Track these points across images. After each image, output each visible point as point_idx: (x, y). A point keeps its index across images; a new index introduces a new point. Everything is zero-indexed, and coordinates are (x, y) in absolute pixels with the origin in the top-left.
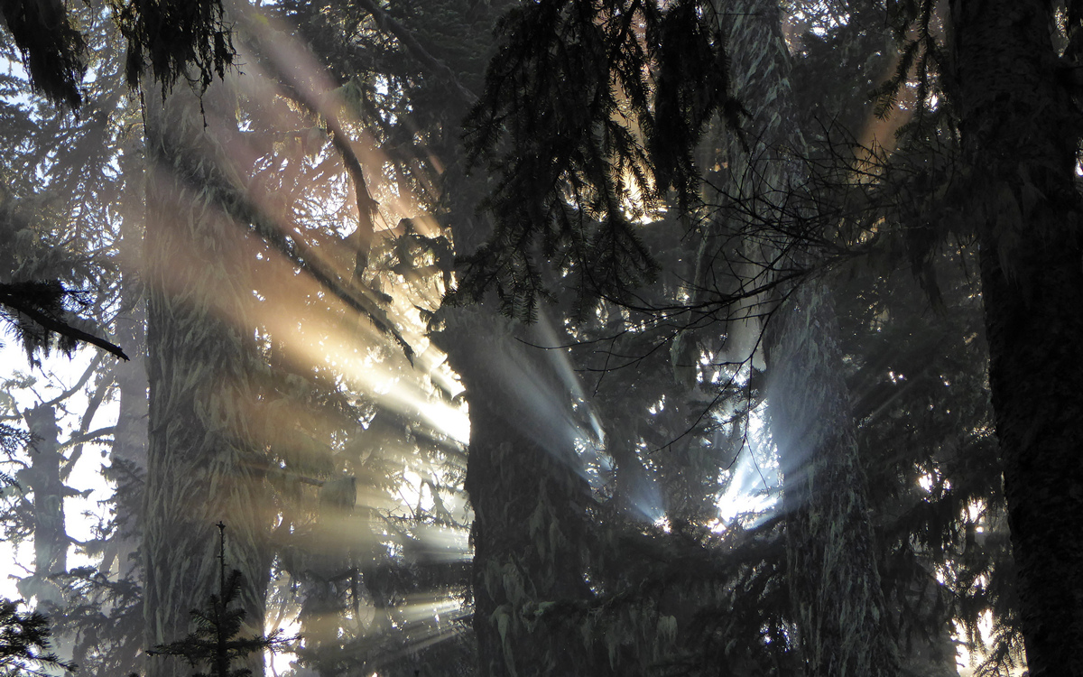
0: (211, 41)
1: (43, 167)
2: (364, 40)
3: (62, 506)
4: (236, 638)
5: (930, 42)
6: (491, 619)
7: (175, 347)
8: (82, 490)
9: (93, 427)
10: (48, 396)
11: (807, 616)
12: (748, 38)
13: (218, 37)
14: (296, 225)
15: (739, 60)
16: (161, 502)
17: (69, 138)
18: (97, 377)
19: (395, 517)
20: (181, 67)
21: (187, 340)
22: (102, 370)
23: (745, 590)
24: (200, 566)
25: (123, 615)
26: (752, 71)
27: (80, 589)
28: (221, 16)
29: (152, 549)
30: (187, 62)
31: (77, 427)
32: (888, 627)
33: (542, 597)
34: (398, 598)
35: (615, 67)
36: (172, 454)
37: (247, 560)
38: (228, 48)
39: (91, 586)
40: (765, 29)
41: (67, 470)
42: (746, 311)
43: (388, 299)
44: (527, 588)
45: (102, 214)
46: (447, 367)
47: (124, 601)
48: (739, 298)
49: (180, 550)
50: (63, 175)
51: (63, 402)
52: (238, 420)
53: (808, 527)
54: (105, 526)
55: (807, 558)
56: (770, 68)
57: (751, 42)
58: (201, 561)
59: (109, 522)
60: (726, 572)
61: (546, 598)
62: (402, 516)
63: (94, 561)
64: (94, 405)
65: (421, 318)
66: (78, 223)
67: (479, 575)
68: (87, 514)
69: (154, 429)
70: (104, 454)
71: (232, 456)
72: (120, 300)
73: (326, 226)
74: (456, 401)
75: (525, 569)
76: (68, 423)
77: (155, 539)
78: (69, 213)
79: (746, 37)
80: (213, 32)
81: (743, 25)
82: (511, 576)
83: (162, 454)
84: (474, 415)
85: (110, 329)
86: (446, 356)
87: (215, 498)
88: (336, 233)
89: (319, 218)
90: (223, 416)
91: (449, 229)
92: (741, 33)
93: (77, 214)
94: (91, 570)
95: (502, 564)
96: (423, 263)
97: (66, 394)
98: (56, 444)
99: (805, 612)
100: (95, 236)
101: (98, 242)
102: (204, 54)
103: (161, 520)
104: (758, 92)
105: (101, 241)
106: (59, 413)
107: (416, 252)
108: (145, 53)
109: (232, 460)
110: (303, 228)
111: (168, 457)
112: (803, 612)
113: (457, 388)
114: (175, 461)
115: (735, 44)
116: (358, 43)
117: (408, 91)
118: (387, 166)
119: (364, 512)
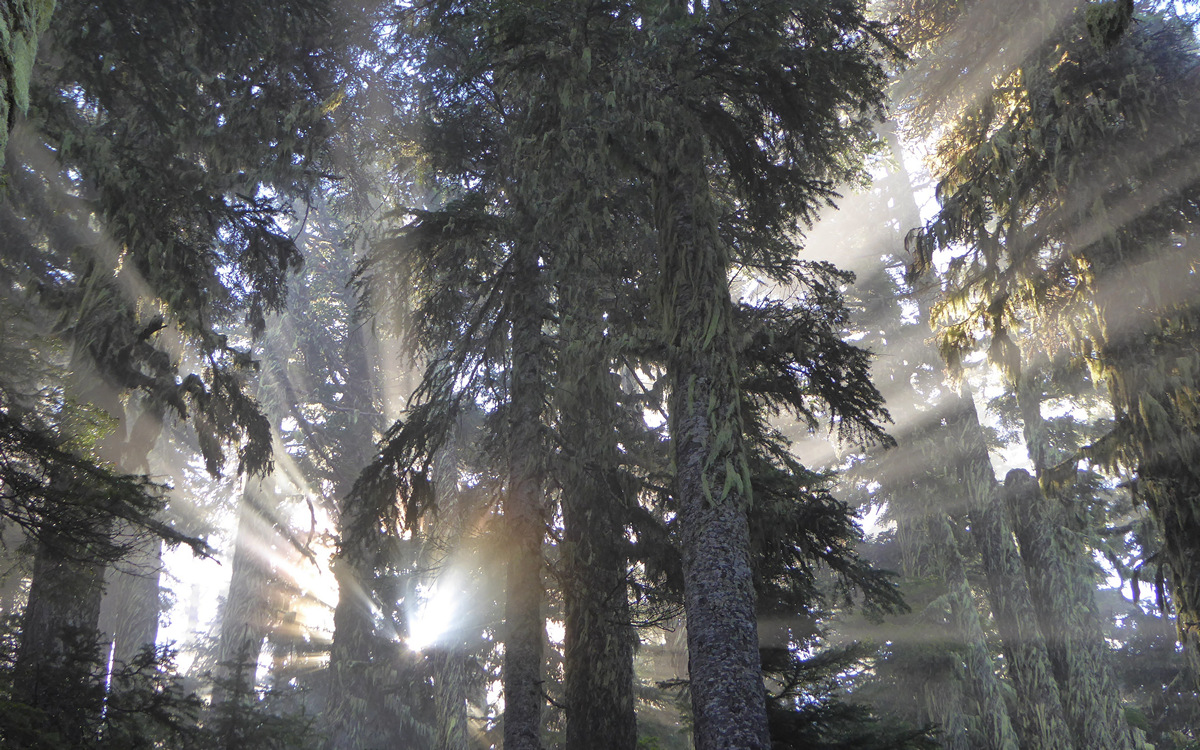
0: (267, 464)
1: (210, 496)
2: (322, 468)
4: (245, 663)
5: (501, 495)
6: (336, 664)
12: (446, 484)
13: (270, 463)
14: (290, 526)
15: (442, 492)
16: (230, 613)
17: (220, 488)
19: (308, 627)
20: (256, 471)
24: (240, 636)
25: (213, 648)
26: (446, 495)
27: (200, 638)
29: (226, 627)
30: (258, 469)
32: (465, 683)
33: (354, 659)
34: (306, 654)
35: (398, 488)
37: (256, 635)
38: (273, 467)
39: (203, 637)
40: (452, 482)
42: (430, 574)
43: (316, 553)
44: (349, 655)
45: (227, 514)
47: (214, 644)
48: (428, 569)
49: (234, 629)
50: (217, 499)
52: (260, 588)
56: (452, 495)
57: (447, 486)
58: (241, 634)
62: (311, 627)
63: (207, 629)
65: (327, 561)
66: (218, 516)
67: (334, 649)
71: (256, 600)
73: (300, 527)
74: (336, 592)
75: (349, 649)
78: (216, 513)
81: (445, 480)
82: (344, 651)
84: (341, 596)
87: (248, 614)
88: (304, 530)
89: (298, 525)
90: (255, 587)
91: (341, 533)
92: (444, 483)
93: (219, 513)
95: (342, 646)
96: (330, 543)
99: (438, 675)
100: (223, 521)
101: (224, 523)
102: (264, 468)
103: (230, 618)
104: (446, 502)
107: (329, 539)
108: (245, 465)
110: (292, 527)
115: (441, 486)
116: (320, 468)
117: (334, 486)
118: (324, 510)
119: (298, 624)
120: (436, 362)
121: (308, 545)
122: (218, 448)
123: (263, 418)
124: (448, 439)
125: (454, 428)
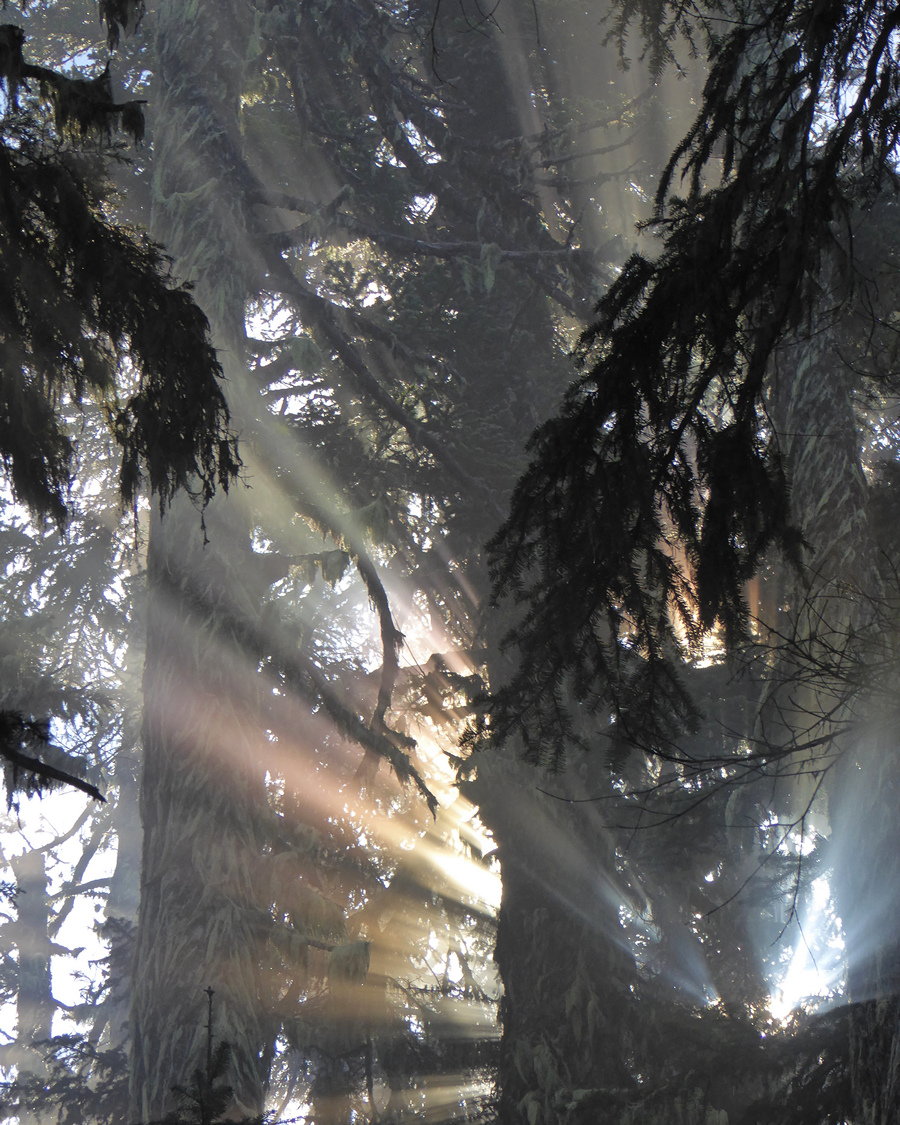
0: (215, 450)
1: (39, 587)
2: (397, 455)
3: (49, 965)
4: (221, 1119)
6: (520, 1107)
7: (172, 790)
8: (71, 948)
9: (86, 878)
10: (39, 842)
11: (870, 1114)
12: (821, 464)
13: (224, 446)
14: (316, 659)
15: (810, 488)
16: (152, 963)
17: (69, 556)
18: (94, 822)
19: (415, 988)
20: (181, 479)
21: (187, 783)
22: (98, 815)
23: (803, 1084)
24: (193, 1036)
25: (111, 1090)
26: (824, 500)
27: (64, 1059)
28: (227, 422)
29: (140, 1016)
30: (188, 473)
31: (69, 878)
33: (577, 1083)
34: (417, 1079)
35: (661, 489)
36: (166, 909)
37: (246, 1031)
38: (234, 459)
39: (76, 1057)
40: (840, 454)
41: (57, 925)
42: (798, 766)
43: (412, 743)
44: (561, 1072)
45: (102, 642)
46: (478, 822)
47: (112, 1076)
48: (791, 750)
49: (171, 1018)
50: (61, 597)
51: (54, 849)
52: (241, 873)
53: (874, 1013)
54: (96, 989)
55: (872, 1049)
56: (845, 497)
57: (824, 468)
58: (194, 1030)
59: (100, 985)
60: (781, 1063)
61: (581, 1086)
62: (422, 987)
63: (84, 1028)
64: (88, 853)
65: (451, 765)
66: (75, 651)
67: (507, 1056)
68: (77, 975)
69: (148, 881)
70: (97, 908)
71: (233, 913)
72: (118, 737)
73: (349, 659)
74: (486, 861)
75: (559, 1051)
76: (58, 874)
77: (143, 1005)
78: (66, 640)
79: (818, 463)
80: (218, 440)
81: (815, 449)
82: (543, 1058)
83: (155, 910)
84: (507, 876)
85: (109, 770)
86: (477, 808)
87: (213, 961)
88: (361, 668)
89: (342, 651)
90: (224, 869)
91: (484, 666)
92: (812, 458)
93: (74, 641)
94: (78, 1038)
95: (533, 1045)
96: (453, 704)
97: (58, 841)
98: (44, 896)
99: (868, 1110)
100: (93, 666)
101: (96, 673)
102: (207, 464)
103: (151, 982)
104: (829, 524)
105: (99, 672)
106: (49, 861)
107: (447, 691)
108: (142, 466)
109: (232, 917)
110: (323, 660)
111: (162, 913)
112: (865, 1109)
113: (488, 845)
114: (169, 918)
115: (806, 469)
116: (389, 458)
117: (445, 513)
118: (419, 595)
119: (381, 982)
120: (741, 38)
121: (380, 714)
122: (44, 416)
123: (179, 297)
124: (811, 301)
125: (828, 261)
